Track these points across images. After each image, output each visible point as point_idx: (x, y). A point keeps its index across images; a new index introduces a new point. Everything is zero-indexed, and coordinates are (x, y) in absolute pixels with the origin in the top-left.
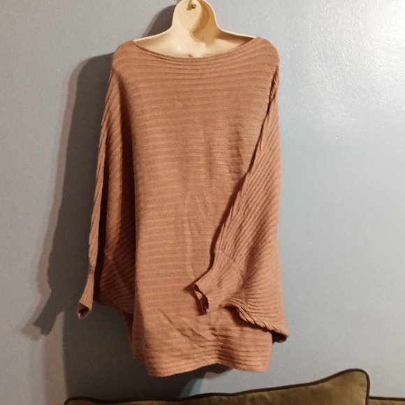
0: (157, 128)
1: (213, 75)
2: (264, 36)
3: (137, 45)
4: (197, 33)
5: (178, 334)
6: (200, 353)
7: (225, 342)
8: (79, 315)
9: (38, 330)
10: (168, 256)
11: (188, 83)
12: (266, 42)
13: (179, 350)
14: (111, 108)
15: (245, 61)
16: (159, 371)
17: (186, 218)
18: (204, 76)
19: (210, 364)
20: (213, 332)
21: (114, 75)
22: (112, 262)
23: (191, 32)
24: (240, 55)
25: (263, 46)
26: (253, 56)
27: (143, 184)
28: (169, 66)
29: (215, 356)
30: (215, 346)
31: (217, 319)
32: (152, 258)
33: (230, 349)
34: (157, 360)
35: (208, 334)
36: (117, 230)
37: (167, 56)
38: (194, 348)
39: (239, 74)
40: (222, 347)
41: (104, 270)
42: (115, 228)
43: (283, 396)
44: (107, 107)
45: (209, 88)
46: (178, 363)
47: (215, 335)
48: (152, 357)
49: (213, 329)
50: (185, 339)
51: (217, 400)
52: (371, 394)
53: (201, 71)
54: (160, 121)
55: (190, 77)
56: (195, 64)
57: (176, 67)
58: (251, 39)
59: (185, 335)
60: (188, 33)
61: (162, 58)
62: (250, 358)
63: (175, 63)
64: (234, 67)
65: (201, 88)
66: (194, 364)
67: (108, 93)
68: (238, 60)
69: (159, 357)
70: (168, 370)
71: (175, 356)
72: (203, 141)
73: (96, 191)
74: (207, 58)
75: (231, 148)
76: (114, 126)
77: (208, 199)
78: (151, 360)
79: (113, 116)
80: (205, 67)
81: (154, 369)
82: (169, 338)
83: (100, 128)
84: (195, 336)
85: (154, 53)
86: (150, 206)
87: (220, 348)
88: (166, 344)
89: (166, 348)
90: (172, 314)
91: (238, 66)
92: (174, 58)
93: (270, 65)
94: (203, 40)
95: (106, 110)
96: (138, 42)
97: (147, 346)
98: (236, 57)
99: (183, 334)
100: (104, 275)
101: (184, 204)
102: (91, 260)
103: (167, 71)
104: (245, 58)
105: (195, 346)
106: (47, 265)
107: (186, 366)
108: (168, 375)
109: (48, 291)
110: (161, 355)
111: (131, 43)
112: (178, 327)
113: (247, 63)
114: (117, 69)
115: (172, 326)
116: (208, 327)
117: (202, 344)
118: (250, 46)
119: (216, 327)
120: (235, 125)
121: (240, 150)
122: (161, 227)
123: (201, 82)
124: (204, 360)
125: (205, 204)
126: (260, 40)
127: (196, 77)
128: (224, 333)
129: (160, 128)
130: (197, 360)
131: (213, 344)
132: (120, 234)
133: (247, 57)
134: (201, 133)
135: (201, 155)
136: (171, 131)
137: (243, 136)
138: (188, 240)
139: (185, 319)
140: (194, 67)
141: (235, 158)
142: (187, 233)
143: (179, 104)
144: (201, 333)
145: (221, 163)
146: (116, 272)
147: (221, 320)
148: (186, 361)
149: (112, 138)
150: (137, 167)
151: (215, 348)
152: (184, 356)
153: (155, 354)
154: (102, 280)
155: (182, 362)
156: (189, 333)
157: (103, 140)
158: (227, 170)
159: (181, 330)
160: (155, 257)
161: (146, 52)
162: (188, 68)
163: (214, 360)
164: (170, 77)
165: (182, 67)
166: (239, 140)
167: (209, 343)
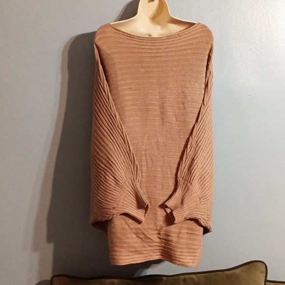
1: (166, 50)
2: (202, 22)
3: (113, 27)
4: (155, 19)
5: (134, 236)
6: (149, 250)
7: (166, 244)
11: (148, 55)
12: (204, 26)
13: (134, 247)
15: (189, 40)
16: (119, 261)
17: (143, 153)
18: (160, 51)
19: (155, 259)
20: (159, 236)
23: (150, 18)
24: (185, 36)
25: (202, 29)
26: (195, 36)
28: (135, 42)
29: (159, 254)
30: (158, 246)
33: (169, 249)
34: (118, 253)
35: (155, 238)
37: (134, 36)
38: (145, 247)
39: (184, 49)
40: (164, 247)
45: (163, 59)
46: (132, 257)
47: (160, 239)
48: (115, 251)
49: (159, 234)
50: (140, 240)
53: (158, 47)
54: (128, 82)
55: (150, 51)
56: (154, 42)
57: (141, 43)
58: (194, 24)
59: (139, 237)
60: (148, 18)
61: (130, 36)
62: (183, 257)
63: (140, 40)
64: (182, 44)
65: (157, 59)
66: (143, 258)
68: (185, 39)
69: (120, 252)
71: (131, 251)
74: (163, 37)
75: (178, 103)
78: (113, 253)
80: (160, 44)
82: (128, 238)
84: (146, 238)
85: (125, 33)
87: (162, 248)
88: (125, 242)
89: (125, 245)
91: (184, 43)
92: (139, 37)
93: (207, 43)
96: (113, 25)
97: (113, 243)
98: (183, 37)
99: (137, 237)
101: (143, 143)
103: (135, 46)
105: (146, 245)
107: (138, 259)
111: (109, 25)
112: (134, 231)
113: (191, 42)
115: (130, 230)
116: (155, 232)
117: (150, 244)
118: (193, 29)
119: (161, 233)
120: (182, 87)
121: (185, 105)
123: (158, 55)
124: (151, 256)
125: (157, 143)
126: (200, 25)
127: (154, 51)
128: (166, 238)
129: (128, 87)
130: (146, 255)
131: (158, 244)
133: (190, 37)
134: (157, 92)
135: (157, 108)
137: (187, 95)
138: (144, 169)
139: (139, 226)
140: (153, 44)
141: (181, 111)
143: (143, 70)
144: (150, 237)
148: (138, 256)
151: (159, 248)
152: (137, 252)
153: (116, 248)
155: (136, 256)
156: (142, 236)
159: (136, 234)
161: (119, 32)
162: (149, 44)
163: (158, 256)
164: (136, 50)
165: (144, 44)
166: (185, 97)
167: (155, 244)
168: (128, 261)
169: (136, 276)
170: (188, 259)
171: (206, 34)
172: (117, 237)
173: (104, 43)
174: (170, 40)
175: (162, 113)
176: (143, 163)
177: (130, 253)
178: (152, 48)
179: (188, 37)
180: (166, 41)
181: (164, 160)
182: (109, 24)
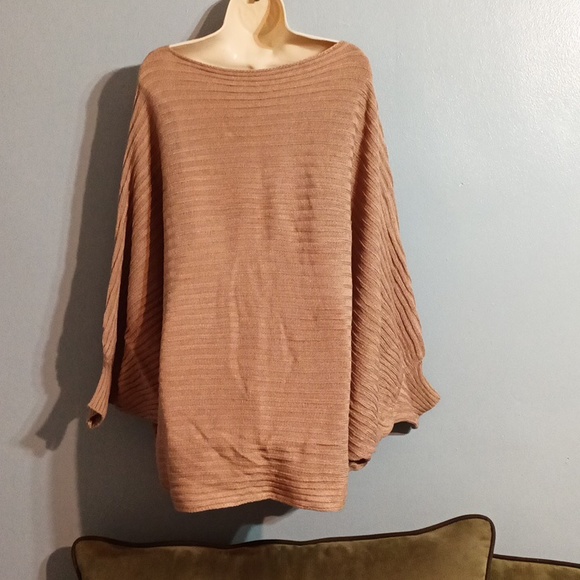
0: (197, 168)
1: (277, 95)
2: (350, 41)
3: (174, 53)
4: (264, 35)
5: (215, 454)
6: (245, 482)
7: (280, 468)
8: (90, 423)
9: (42, 442)
10: (205, 346)
11: (241, 105)
12: (353, 48)
13: (215, 476)
14: (136, 139)
15: (322, 74)
16: (188, 504)
17: (232, 294)
18: (265, 96)
19: (260, 499)
20: (265, 454)
21: (141, 94)
22: (133, 352)
24: (315, 67)
25: (350, 53)
26: (333, 67)
27: (175, 246)
28: (216, 81)
29: (267, 488)
30: (266, 474)
31: (270, 436)
32: (182, 348)
33: (286, 478)
34: (184, 490)
35: (256, 457)
36: (141, 308)
37: (214, 68)
38: (237, 475)
39: (312, 93)
40: (276, 476)
41: (123, 364)
42: (139, 306)
44: (130, 139)
45: (271, 112)
46: (213, 495)
47: (267, 459)
48: (178, 485)
49: (264, 450)
50: (223, 462)
51: (279, 549)
52: (497, 551)
53: (261, 89)
54: (200, 158)
55: (246, 97)
56: (252, 79)
57: (226, 83)
58: (333, 44)
59: (225, 457)
60: (251, 35)
61: (203, 68)
62: (314, 492)
63: (226, 77)
64: (307, 83)
65: (259, 113)
66: (236, 498)
67: (134, 118)
68: (313, 74)
69: (187, 486)
70: (200, 504)
71: (210, 485)
72: (260, 187)
73: (115, 253)
74: (270, 70)
75: (299, 197)
76: (139, 165)
77: (264, 267)
78: (176, 489)
79: (138, 151)
80: (266, 83)
81: (181, 501)
82: (202, 459)
83: (121, 168)
84: (238, 459)
85: (197, 63)
86: (181, 276)
87: (273, 478)
88: (197, 467)
89: (198, 473)
90: (206, 427)
91: (313, 81)
92: (224, 70)
93: (359, 81)
94: (270, 45)
95: (129, 142)
96: (174, 48)
97: (173, 469)
98: (310, 69)
99: (221, 455)
100: (124, 369)
101: (230, 275)
102: (106, 348)
103: (216, 88)
104: (322, 71)
105: (238, 472)
106: (55, 355)
107: (223, 500)
108: (198, 510)
109: (57, 390)
110: (189, 482)
111: (166, 49)
112: (214, 445)
113: (326, 78)
114: (145, 86)
115: (206, 443)
116: (257, 446)
117: (247, 470)
118: (330, 54)
119: (268, 448)
120: (306, 165)
121: (312, 200)
122: (197, 306)
123: (259, 104)
124: (251, 493)
125: (258, 273)
126: (345, 46)
127: (253, 97)
128: (278, 456)
129: (201, 168)
130: (240, 492)
131: (264, 470)
132: (145, 313)
134: (258, 176)
135: (258, 207)
136: (216, 173)
137: (316, 180)
138: (235, 325)
139: (224, 435)
140: (252, 84)
141: (304, 212)
142: (233, 314)
143: (230, 134)
144: (246, 455)
145: (284, 217)
146: (138, 366)
147: (274, 438)
148: (224, 494)
149: (137, 180)
150: (167, 222)
151: (267, 477)
152: (221, 486)
153: (181, 480)
154: (122, 377)
155: (220, 494)
156: (230, 454)
157: (125, 184)
158: (292, 228)
159: (219, 450)
160: (188, 347)
161: (185, 62)
162: (243, 84)
163: (264, 494)
164: (218, 97)
165: (234, 83)
166: (311, 186)
167: (258, 470)
168: (204, 504)
169: (236, 541)
170: (323, 496)
171: (356, 63)
172: (182, 459)
173: (155, 85)
174: (285, 75)
175: (268, 217)
177: (208, 489)
178: (250, 90)
179: (321, 68)
180: (276, 76)
181: (272, 305)
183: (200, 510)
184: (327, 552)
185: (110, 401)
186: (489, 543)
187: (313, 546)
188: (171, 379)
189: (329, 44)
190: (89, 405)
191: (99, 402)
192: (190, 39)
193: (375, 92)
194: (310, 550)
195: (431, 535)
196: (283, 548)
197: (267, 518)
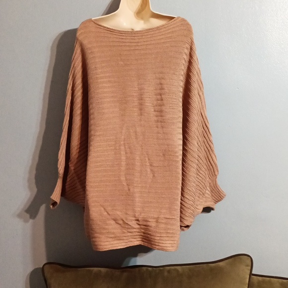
0: (105, 80)
1: (146, 43)
2: (182, 17)
3: (96, 23)
4: (139, 13)
5: (113, 222)
6: (128, 236)
7: (145, 229)
8: (51, 206)
9: (28, 216)
11: (128, 48)
12: (184, 20)
13: (113, 233)
14: (75, 65)
15: (168, 33)
16: (99, 247)
17: (122, 143)
18: (139, 44)
19: (136, 245)
20: (138, 222)
21: (78, 42)
22: (73, 171)
23: (135, 13)
24: (165, 29)
25: (182, 23)
26: (174, 30)
27: (94, 118)
28: (115, 36)
29: (139, 239)
30: (139, 232)
31: (141, 213)
32: (98, 169)
33: (149, 235)
34: (97, 239)
35: (134, 224)
36: (77, 150)
37: (114, 30)
38: (124, 233)
39: (163, 43)
40: (144, 233)
41: (68, 177)
42: (76, 148)
43: (190, 270)
44: (72, 65)
45: (142, 52)
46: (112, 243)
47: (139, 225)
48: (95, 238)
49: (138, 220)
50: (118, 226)
51: (145, 270)
52: (253, 272)
53: (137, 41)
54: (108, 75)
55: (130, 44)
56: (134, 35)
57: (118, 37)
58: (174, 18)
59: (118, 224)
60: (133, 13)
61: (111, 31)
62: (163, 242)
64: (161, 37)
65: (137, 52)
66: (124, 244)
67: (74, 55)
68: (164, 33)
69: (99, 238)
70: (105, 247)
71: (111, 237)
72: (137, 89)
73: (64, 122)
74: (142, 31)
75: (156, 95)
76: (76, 78)
77: (138, 129)
78: (94, 239)
79: (76, 71)
80: (140, 37)
81: (96, 246)
82: (107, 224)
84: (124, 225)
85: (106, 27)
86: (98, 133)
87: (142, 234)
88: (104, 229)
89: (104, 231)
90: (109, 209)
91: (163, 36)
92: (119, 31)
94: (142, 19)
95: (72, 67)
96: (96, 20)
97: (92, 229)
98: (162, 30)
99: (116, 223)
100: (68, 180)
101: (121, 132)
102: (59, 169)
103: (115, 40)
104: (168, 32)
105: (125, 231)
107: (117, 245)
108: (105, 250)
109: (35, 190)
110: (100, 236)
111: (90, 21)
112: (113, 217)
113: (170, 35)
114: (80, 39)
115: (109, 217)
116: (134, 218)
117: (129, 230)
118: (172, 23)
119: (140, 219)
120: (160, 79)
121: (163, 96)
122: (105, 149)
123: (137, 48)
124: (131, 241)
125: (136, 132)
126: (180, 19)
127: (133, 44)
128: (145, 223)
129: (107, 80)
130: (126, 241)
131: (138, 230)
132: (79, 152)
133: (169, 31)
134: (136, 84)
135: (136, 99)
136: (115, 82)
137: (165, 86)
138: (123, 158)
139: (118, 213)
140: (133, 38)
141: (159, 102)
142: (123, 153)
143: (122, 63)
144: (129, 223)
145: (149, 104)
146: (76, 178)
147: (143, 214)
148: (118, 242)
149: (76, 86)
150: (90, 107)
151: (139, 234)
152: (117, 238)
153: (96, 235)
154: (67, 184)
155: (115, 242)
156: (121, 222)
157: (70, 87)
158: (153, 110)
159: (115, 220)
160: (100, 169)
161: (100, 27)
162: (129, 38)
163: (138, 242)
164: (116, 44)
165: (124, 38)
166: (162, 89)
167: (135, 230)
168: (108, 247)
170: (167, 244)
171: (185, 27)
172: (97, 224)
173: (85, 39)
174: (150, 33)
175: (141, 104)
176: (122, 153)
177: (110, 240)
178: (132, 41)
179: (168, 30)
180: (145, 34)
181: (142, 148)
182: (91, 19)
183: (106, 250)
184: (169, 271)
185: (61, 196)
186: (250, 268)
187: (161, 268)
188: (92, 184)
189: (172, 18)
190: (51, 197)
191: (56, 196)
192: (103, 15)
193: (195, 42)
194: (160, 270)
195: (221, 264)
196: (147, 269)
197: (139, 254)
